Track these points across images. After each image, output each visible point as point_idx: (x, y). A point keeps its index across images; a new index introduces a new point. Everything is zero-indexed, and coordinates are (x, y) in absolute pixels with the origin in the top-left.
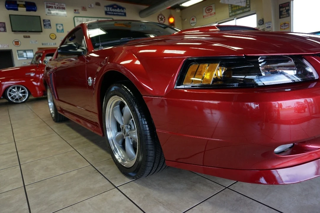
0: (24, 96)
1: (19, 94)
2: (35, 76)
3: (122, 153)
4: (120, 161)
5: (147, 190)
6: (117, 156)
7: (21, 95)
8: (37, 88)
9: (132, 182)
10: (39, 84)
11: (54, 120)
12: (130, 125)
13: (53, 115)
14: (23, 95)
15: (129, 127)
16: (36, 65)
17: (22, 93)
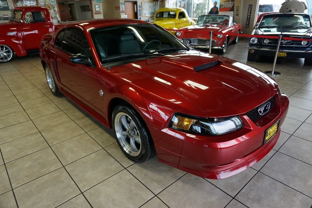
0: (9, 56)
1: (4, 54)
2: (17, 34)
3: (128, 146)
4: (127, 152)
5: (145, 171)
6: (125, 149)
7: (5, 54)
8: (20, 46)
9: (135, 164)
10: (21, 42)
11: (54, 95)
12: (134, 131)
13: (53, 90)
14: (8, 54)
15: (133, 132)
16: (18, 23)
17: (6, 52)
